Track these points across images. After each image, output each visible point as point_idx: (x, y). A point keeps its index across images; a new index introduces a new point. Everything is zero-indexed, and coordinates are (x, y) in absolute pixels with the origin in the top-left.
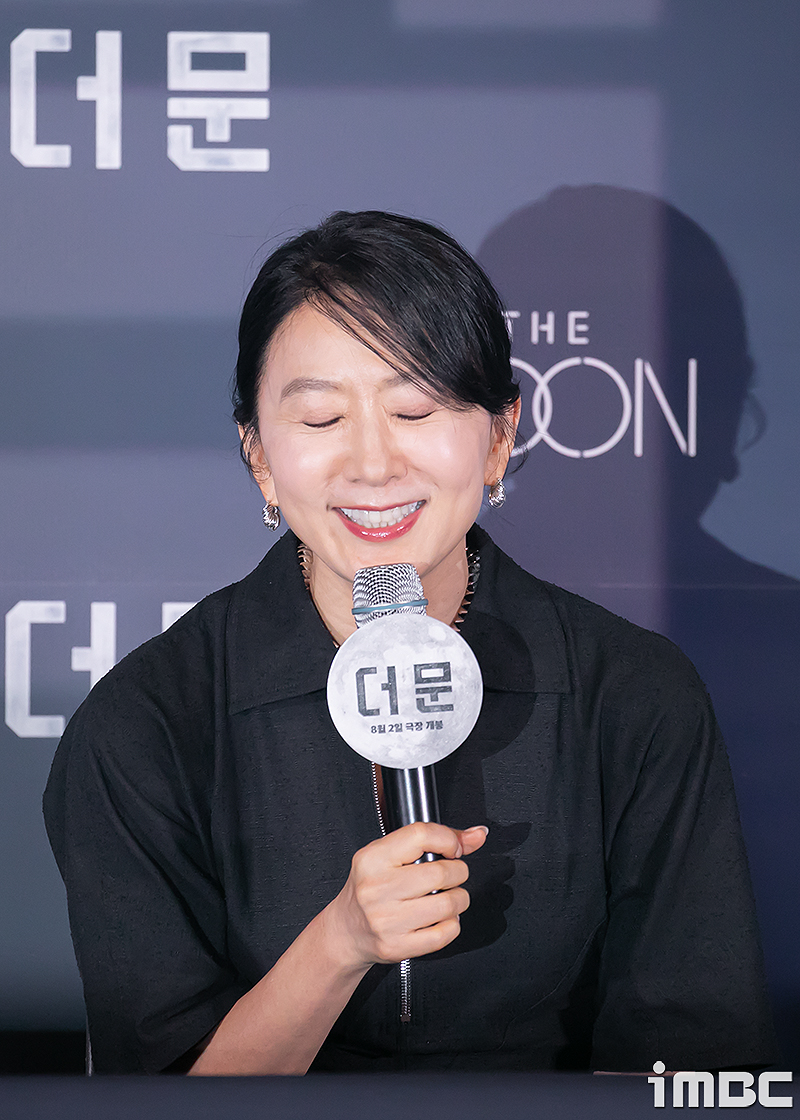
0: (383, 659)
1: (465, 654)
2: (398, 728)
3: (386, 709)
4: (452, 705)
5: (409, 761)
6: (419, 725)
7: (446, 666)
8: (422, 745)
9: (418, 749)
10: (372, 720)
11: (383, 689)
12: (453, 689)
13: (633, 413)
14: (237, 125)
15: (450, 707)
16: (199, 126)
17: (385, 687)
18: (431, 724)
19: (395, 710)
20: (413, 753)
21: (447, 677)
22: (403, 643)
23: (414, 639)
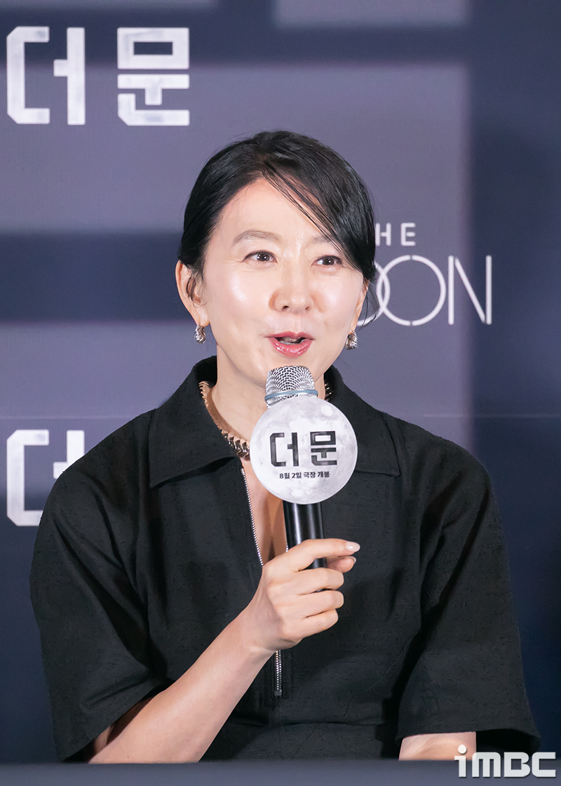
0: (289, 427)
1: (346, 426)
2: (298, 475)
3: (290, 462)
4: (336, 461)
5: (305, 499)
6: (313, 474)
7: (332, 434)
8: (314, 488)
9: (311, 491)
10: (281, 470)
11: (289, 448)
12: (337, 450)
13: (447, 294)
14: (166, 93)
15: (335, 463)
16: (140, 94)
17: (289, 447)
18: (321, 474)
19: (296, 463)
20: (308, 493)
21: (333, 441)
22: (303, 417)
23: (310, 414)
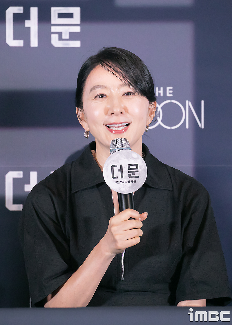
0: (119, 162)
1: (142, 162)
2: (123, 182)
3: (120, 177)
5: (126, 192)
6: (129, 181)
7: (137, 165)
9: (129, 188)
10: (116, 180)
12: (139, 171)
14: (71, 34)
15: (138, 177)
16: (60, 34)
17: (119, 171)
18: (132, 181)
19: (122, 177)
20: (127, 189)
21: (137, 168)
22: (125, 158)
23: (128, 157)
